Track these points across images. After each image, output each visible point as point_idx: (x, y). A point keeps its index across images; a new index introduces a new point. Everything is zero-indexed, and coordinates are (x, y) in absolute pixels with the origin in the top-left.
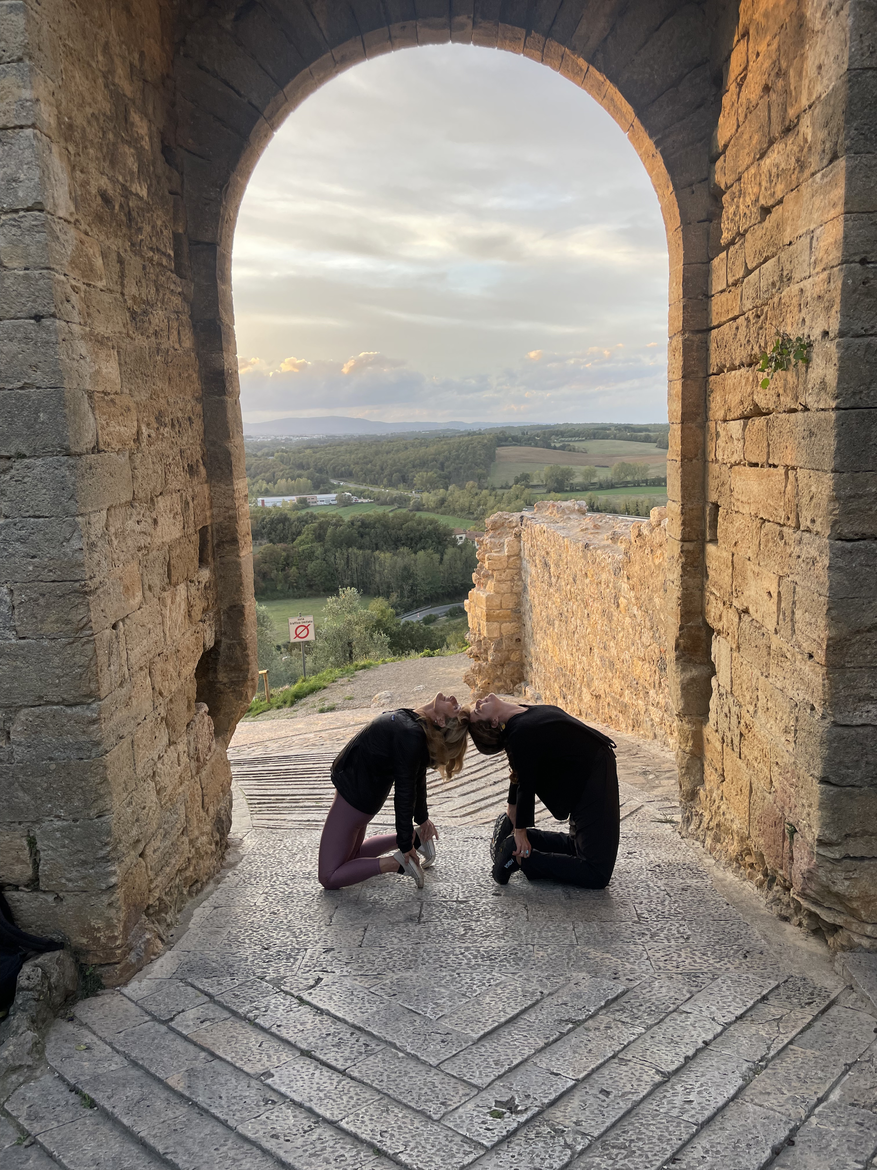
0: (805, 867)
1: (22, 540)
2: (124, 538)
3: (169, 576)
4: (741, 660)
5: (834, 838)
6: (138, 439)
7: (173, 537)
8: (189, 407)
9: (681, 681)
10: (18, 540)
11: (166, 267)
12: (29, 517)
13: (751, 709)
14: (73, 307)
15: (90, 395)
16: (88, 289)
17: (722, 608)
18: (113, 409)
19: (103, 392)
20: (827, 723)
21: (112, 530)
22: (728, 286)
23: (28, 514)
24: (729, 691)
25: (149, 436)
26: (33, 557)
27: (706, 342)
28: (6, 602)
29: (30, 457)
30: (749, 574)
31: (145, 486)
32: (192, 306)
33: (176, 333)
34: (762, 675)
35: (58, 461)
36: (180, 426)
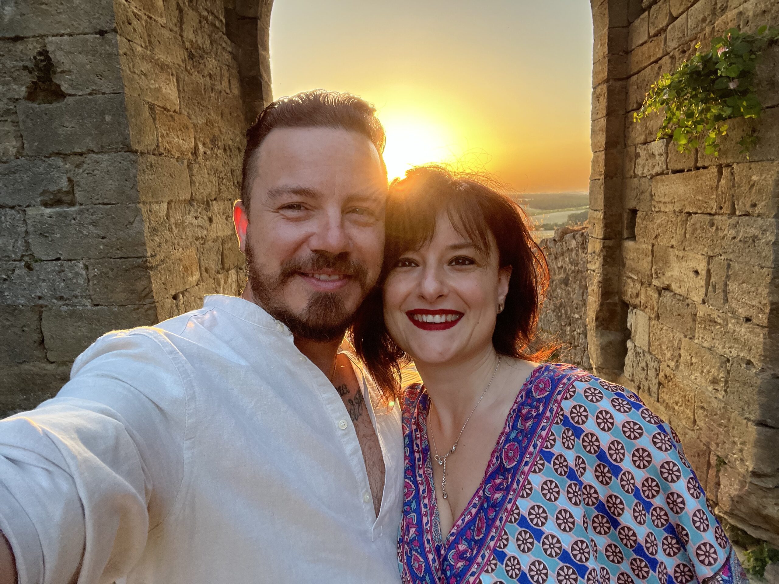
0: (734, 493)
1: (94, 223)
2: (184, 229)
3: (223, 263)
4: (660, 326)
5: (769, 470)
6: (195, 153)
7: (225, 234)
8: (238, 139)
9: (601, 344)
10: (91, 224)
11: (218, 28)
12: (99, 204)
13: (672, 364)
14: (135, 30)
15: (152, 107)
16: (149, 20)
17: (639, 288)
18: (172, 123)
19: (163, 108)
20: (767, 375)
21: (173, 220)
22: (650, 37)
23: (98, 202)
24: (647, 350)
25: (205, 153)
26: (103, 238)
27: (626, 88)
28: (82, 275)
29: (97, 153)
30: (672, 258)
31: (202, 191)
32: (239, 65)
33: (227, 80)
34: (685, 337)
35: (122, 156)
36: (231, 151)
